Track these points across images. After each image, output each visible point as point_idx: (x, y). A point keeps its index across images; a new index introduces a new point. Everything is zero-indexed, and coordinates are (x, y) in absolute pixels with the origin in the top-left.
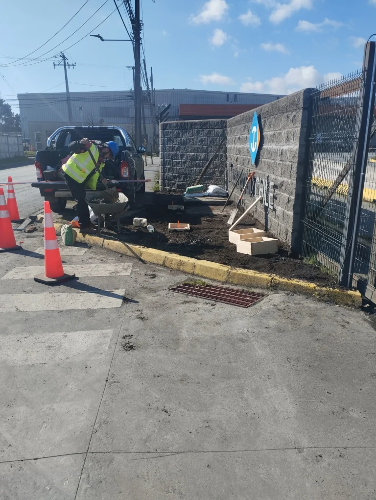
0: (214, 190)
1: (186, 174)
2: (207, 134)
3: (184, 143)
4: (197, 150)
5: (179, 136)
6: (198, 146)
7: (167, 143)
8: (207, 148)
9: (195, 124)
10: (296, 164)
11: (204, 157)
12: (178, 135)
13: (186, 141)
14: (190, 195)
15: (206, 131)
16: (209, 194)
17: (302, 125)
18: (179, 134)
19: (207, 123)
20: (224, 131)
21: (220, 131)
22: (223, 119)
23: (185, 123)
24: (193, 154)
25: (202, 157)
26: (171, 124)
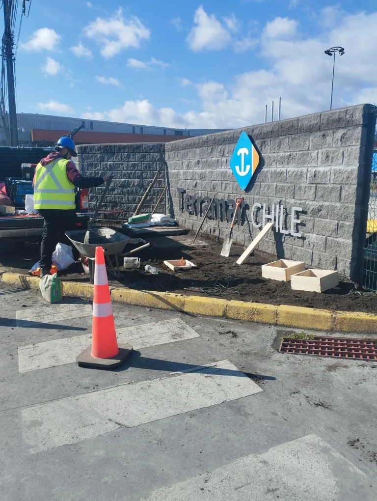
0: (161, 219)
1: (115, 202)
2: (141, 158)
3: (112, 168)
4: (129, 176)
5: (104, 160)
6: (129, 171)
7: (88, 168)
8: (142, 173)
9: (124, 147)
10: (356, 186)
11: (139, 183)
12: (102, 160)
13: (114, 166)
14: (135, 226)
15: (138, 155)
16: (155, 223)
17: (361, 144)
18: (104, 159)
19: (140, 146)
20: (161, 155)
21: (157, 155)
22: (160, 143)
23: (110, 146)
24: (123, 180)
25: (136, 184)
26: (91, 147)
